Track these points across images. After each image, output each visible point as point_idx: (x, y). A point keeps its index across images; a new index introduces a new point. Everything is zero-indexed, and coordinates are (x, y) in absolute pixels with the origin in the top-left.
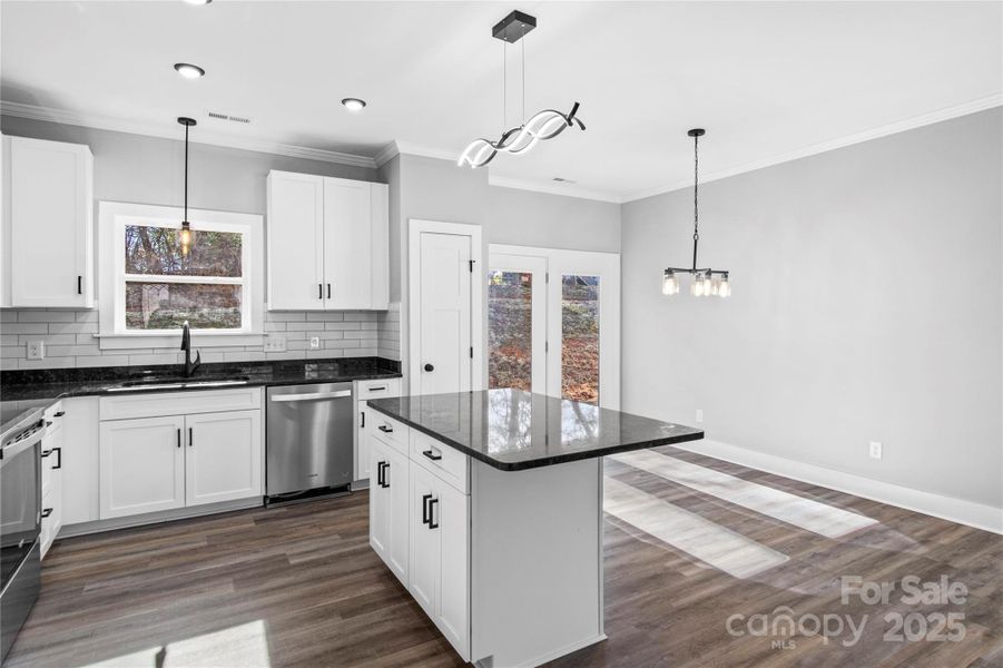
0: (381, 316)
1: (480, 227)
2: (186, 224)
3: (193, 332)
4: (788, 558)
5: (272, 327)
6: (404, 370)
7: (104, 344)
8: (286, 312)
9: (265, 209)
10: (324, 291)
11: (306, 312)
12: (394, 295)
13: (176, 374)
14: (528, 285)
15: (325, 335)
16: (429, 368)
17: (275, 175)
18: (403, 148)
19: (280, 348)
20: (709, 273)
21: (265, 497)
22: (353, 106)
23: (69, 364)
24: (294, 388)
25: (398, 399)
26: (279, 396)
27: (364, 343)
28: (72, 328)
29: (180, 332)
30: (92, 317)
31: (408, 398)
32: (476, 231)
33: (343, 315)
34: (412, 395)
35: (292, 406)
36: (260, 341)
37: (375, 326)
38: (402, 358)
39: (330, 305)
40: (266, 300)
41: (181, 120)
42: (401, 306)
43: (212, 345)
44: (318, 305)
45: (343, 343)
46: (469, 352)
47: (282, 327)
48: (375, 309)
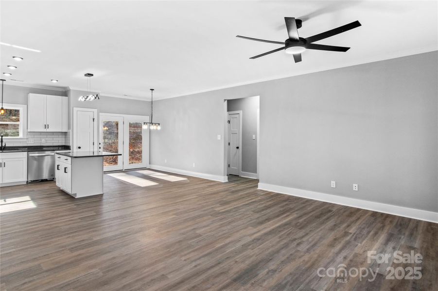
0: (65, 134)
1: (96, 109)
3: (4, 137)
5: (30, 136)
6: (71, 148)
8: (34, 132)
9: (27, 103)
10: (46, 126)
11: (41, 132)
12: (69, 128)
14: (117, 124)
15: (47, 139)
16: (79, 148)
18: (71, 88)
19: (31, 143)
20: (155, 124)
21: (27, 182)
24: (36, 152)
26: (32, 154)
27: (60, 141)
32: (95, 111)
33: (53, 133)
35: (36, 157)
36: (25, 140)
37: (64, 136)
38: (71, 145)
39: (48, 130)
40: (27, 128)
42: (71, 131)
43: (11, 141)
44: (45, 130)
45: (53, 141)
46: (92, 143)
47: (33, 136)
48: (63, 131)
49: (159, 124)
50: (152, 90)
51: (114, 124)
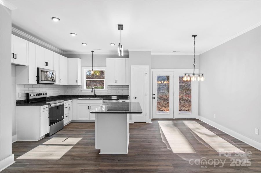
1: (148, 66)
2: (92, 70)
3: (95, 89)
4: (196, 153)
5: (109, 89)
6: (130, 98)
7: (82, 91)
8: (112, 85)
9: (106, 66)
10: (116, 81)
13: (93, 97)
15: (119, 90)
16: (136, 98)
17: (107, 59)
22: (113, 45)
23: (78, 94)
25: (129, 103)
27: (127, 92)
28: (78, 88)
29: (91, 89)
30: (80, 86)
31: (131, 103)
32: (147, 67)
33: (122, 86)
34: (132, 102)
36: (106, 91)
39: (117, 84)
41: (92, 51)
43: (99, 92)
44: (115, 84)
45: (123, 92)
46: (145, 95)
47: (111, 88)
48: (126, 85)
49: (203, 75)
50: (194, 36)
51: (165, 78)
